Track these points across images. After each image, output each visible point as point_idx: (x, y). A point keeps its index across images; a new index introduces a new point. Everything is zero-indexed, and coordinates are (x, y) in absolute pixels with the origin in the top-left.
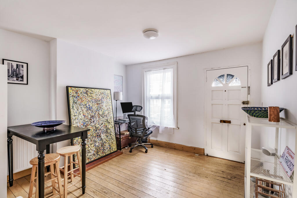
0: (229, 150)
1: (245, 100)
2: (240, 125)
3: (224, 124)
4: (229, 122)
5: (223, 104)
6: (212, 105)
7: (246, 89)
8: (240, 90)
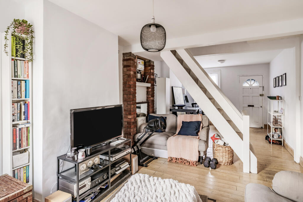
0: (253, 122)
1: (261, 93)
2: (259, 108)
3: (250, 107)
4: (253, 106)
5: (249, 96)
6: (243, 96)
7: (262, 88)
8: (258, 88)
